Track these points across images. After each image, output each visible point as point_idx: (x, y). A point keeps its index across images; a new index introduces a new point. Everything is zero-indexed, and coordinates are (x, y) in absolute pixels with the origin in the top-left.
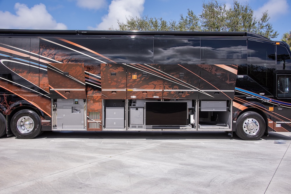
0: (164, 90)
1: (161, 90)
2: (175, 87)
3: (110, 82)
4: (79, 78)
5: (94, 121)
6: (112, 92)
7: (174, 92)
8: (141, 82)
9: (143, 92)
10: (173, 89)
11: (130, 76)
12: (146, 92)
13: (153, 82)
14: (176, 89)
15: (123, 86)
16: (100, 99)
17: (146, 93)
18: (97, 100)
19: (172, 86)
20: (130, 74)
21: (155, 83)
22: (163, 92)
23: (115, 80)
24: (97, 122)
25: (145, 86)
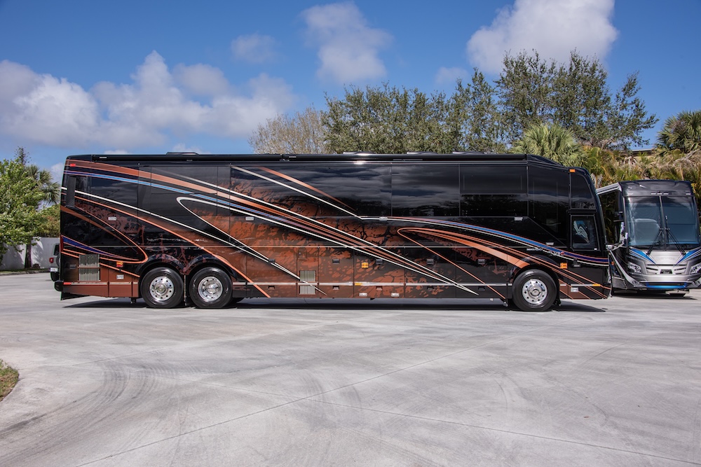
0: (407, 284)
1: (402, 284)
2: (421, 279)
3: (331, 272)
4: (288, 267)
5: (307, 283)
6: (334, 286)
7: (421, 287)
8: (374, 272)
9: (377, 287)
10: (418, 282)
11: (359, 264)
12: (381, 287)
13: (390, 273)
14: (424, 282)
15: (349, 278)
16: (316, 252)
17: (380, 289)
18: (311, 253)
19: (418, 278)
20: (358, 261)
21: (394, 273)
22: (405, 287)
23: (338, 269)
24: (311, 284)
25: (380, 278)
